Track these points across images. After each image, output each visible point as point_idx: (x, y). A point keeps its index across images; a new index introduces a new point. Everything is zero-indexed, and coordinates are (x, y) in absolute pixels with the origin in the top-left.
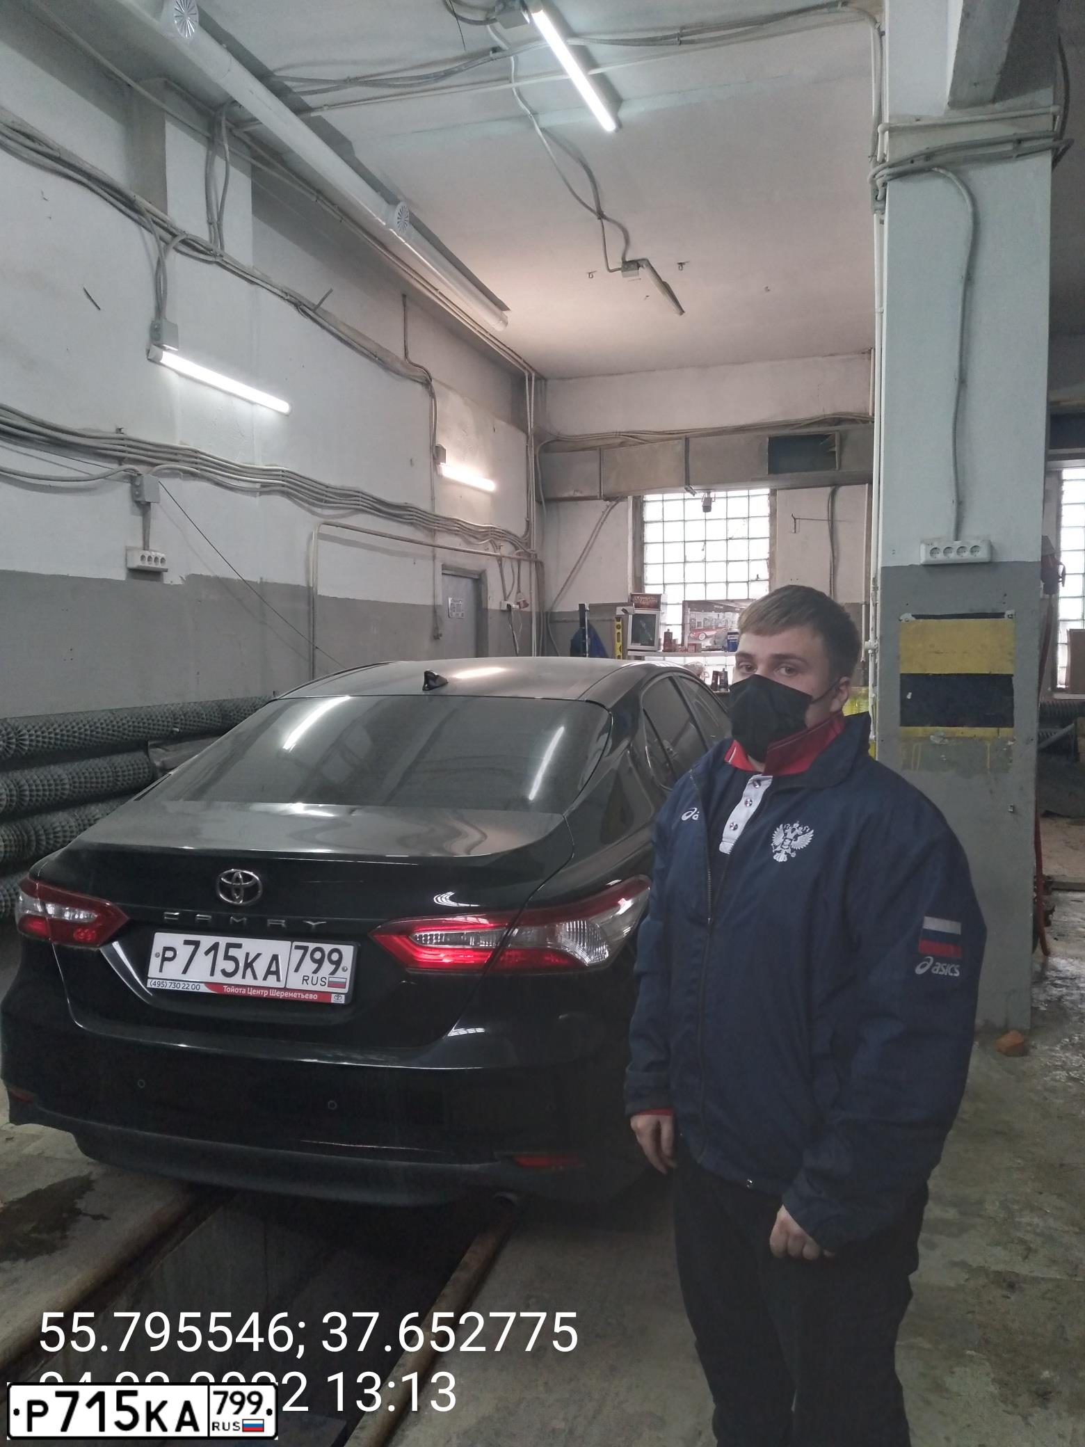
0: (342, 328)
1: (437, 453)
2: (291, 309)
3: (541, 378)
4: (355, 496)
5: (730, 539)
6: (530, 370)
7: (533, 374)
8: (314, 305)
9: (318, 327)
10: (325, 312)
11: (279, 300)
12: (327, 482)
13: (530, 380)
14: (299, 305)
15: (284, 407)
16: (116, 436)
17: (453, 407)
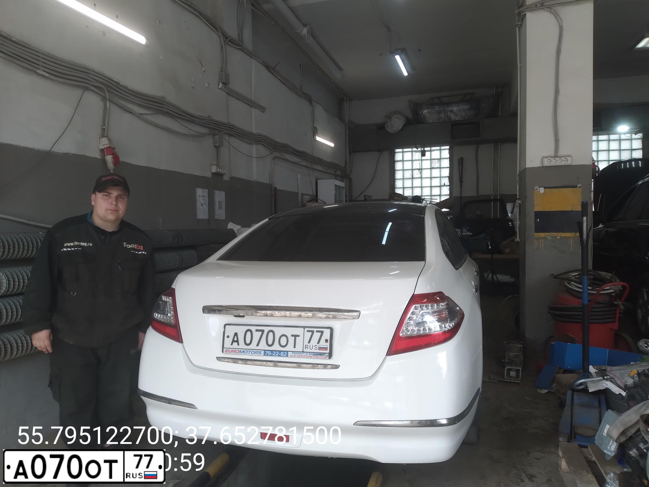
0: (282, 79)
1: (315, 130)
2: (265, 69)
3: (351, 100)
4: (286, 147)
5: (433, 168)
6: (346, 96)
7: (348, 98)
8: (272, 68)
9: (274, 77)
11: (261, 65)
12: (277, 140)
13: (346, 101)
14: (268, 67)
16: (208, 119)
17: (319, 110)
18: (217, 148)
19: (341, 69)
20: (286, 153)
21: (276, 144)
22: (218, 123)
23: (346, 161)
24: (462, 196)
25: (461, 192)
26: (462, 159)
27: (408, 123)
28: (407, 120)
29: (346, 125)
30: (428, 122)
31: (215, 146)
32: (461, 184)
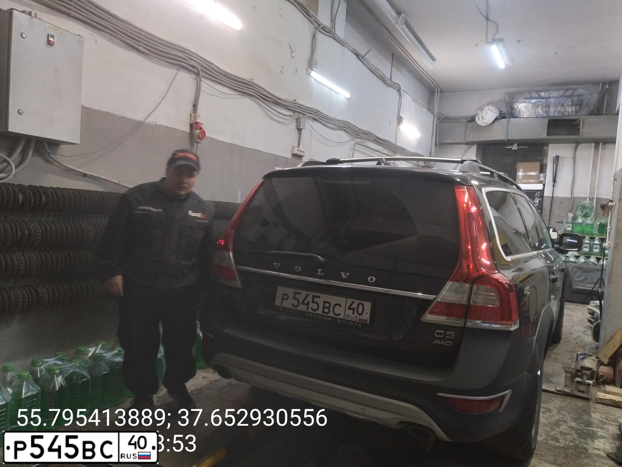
0: (372, 66)
1: (400, 120)
2: (355, 57)
3: (442, 91)
4: (369, 134)
6: (438, 87)
7: (439, 89)
8: (362, 55)
9: (363, 64)
10: (366, 59)
11: (351, 52)
12: (360, 127)
13: (438, 92)
14: (357, 55)
15: (348, 96)
16: (294, 102)
17: (408, 101)
18: (299, 130)
19: (433, 59)
20: (368, 140)
21: (359, 130)
22: (304, 106)
23: (431, 153)
24: (553, 196)
25: (553, 192)
26: (557, 157)
27: (502, 116)
28: (500, 114)
29: (434, 116)
30: (523, 117)
31: (298, 129)
32: (554, 184)
